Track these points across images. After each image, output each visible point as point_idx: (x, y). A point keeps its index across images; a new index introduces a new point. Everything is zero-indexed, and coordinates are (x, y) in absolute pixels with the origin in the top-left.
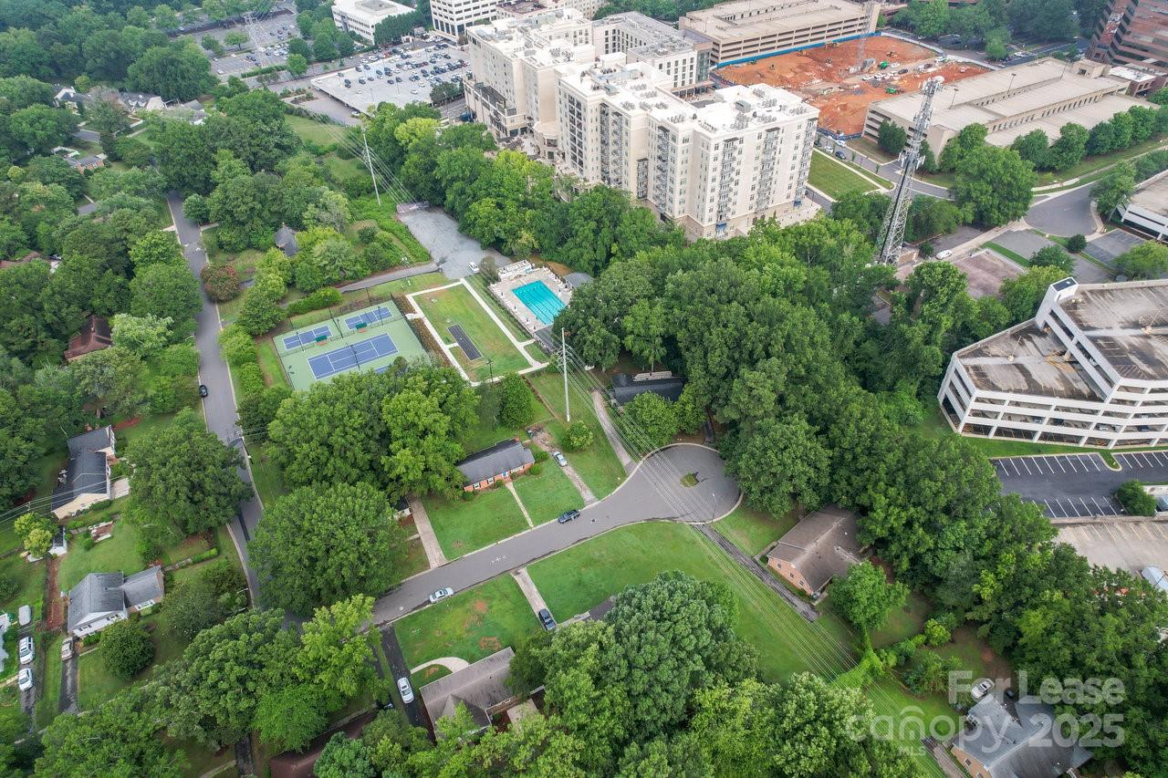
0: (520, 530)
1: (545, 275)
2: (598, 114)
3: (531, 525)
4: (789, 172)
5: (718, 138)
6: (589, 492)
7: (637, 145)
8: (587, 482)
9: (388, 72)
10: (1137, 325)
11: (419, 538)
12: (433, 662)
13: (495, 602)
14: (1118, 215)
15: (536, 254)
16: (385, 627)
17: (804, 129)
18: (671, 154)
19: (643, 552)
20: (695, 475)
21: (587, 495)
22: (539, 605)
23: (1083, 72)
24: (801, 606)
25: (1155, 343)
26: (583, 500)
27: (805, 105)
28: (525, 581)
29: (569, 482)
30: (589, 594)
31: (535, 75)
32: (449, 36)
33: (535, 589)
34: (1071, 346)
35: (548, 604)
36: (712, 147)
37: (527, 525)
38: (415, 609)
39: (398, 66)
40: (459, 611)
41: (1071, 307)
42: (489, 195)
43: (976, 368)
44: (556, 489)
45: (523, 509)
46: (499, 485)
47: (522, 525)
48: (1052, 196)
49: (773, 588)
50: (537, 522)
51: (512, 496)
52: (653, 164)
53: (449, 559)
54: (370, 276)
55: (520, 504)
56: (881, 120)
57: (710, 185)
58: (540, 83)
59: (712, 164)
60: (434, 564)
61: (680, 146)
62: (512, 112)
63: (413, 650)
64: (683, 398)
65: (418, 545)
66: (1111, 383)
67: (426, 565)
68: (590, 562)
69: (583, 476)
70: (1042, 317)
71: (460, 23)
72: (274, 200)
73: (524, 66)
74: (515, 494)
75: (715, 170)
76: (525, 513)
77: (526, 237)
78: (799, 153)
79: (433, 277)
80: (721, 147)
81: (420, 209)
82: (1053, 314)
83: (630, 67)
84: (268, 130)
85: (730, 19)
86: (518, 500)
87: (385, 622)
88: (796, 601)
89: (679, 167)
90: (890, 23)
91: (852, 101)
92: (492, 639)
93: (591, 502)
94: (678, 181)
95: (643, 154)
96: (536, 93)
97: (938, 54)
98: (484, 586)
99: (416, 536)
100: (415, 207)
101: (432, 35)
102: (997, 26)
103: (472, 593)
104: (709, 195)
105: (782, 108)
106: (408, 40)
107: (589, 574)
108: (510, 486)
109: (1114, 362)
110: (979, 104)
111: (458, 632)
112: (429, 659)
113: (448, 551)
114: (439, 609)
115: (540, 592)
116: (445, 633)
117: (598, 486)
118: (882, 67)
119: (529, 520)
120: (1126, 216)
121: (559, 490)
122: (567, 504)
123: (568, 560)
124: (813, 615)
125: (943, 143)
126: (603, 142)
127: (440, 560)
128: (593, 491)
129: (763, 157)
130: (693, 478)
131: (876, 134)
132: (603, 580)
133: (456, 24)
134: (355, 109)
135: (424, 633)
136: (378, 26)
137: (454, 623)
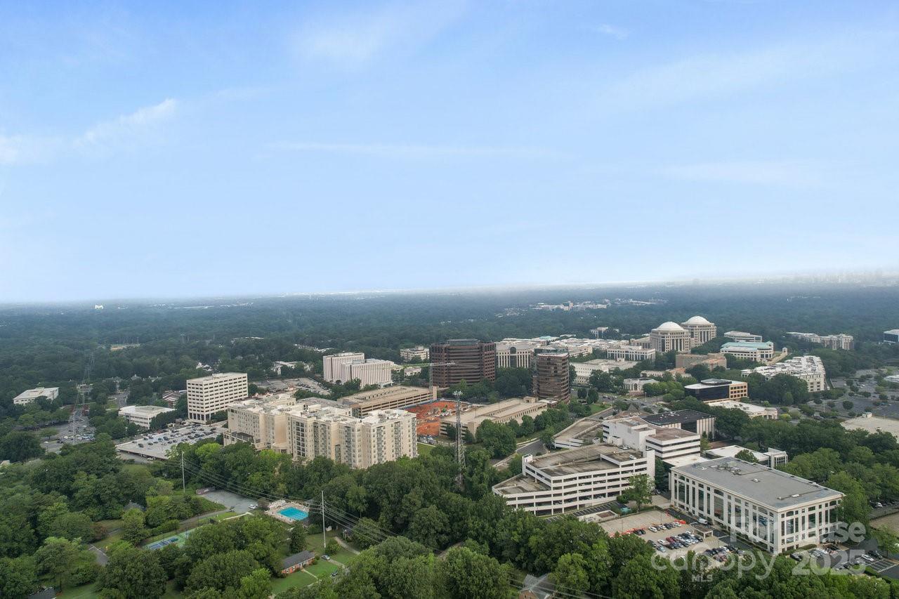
1: (294, 505)
2: (312, 428)
3: (319, 579)
4: (408, 443)
5: (374, 427)
6: (343, 565)
7: (334, 440)
9: (166, 439)
10: (556, 464)
14: (554, 446)
15: (287, 496)
17: (411, 422)
18: (352, 438)
23: (528, 401)
25: (562, 468)
26: (342, 568)
27: (409, 413)
29: (333, 564)
31: (273, 419)
32: (200, 421)
34: (535, 475)
36: (372, 431)
37: (317, 580)
39: (171, 436)
41: (532, 464)
42: (258, 471)
43: (502, 490)
45: (313, 575)
46: (298, 570)
47: (315, 580)
48: (527, 445)
51: (306, 573)
52: (343, 446)
54: (193, 517)
55: (311, 574)
56: (446, 425)
57: (373, 449)
58: (276, 423)
59: (373, 439)
61: (357, 433)
62: (258, 441)
64: (381, 518)
66: (549, 481)
70: (525, 471)
71: (207, 413)
72: (127, 487)
73: (265, 417)
75: (374, 441)
76: (315, 576)
77: (282, 487)
78: (411, 433)
79: (229, 514)
80: (376, 431)
81: (211, 491)
82: (527, 468)
83: (324, 409)
84: (110, 460)
85: (364, 399)
86: (309, 573)
89: (357, 443)
90: (443, 396)
91: (432, 424)
93: (346, 568)
94: (357, 451)
95: (337, 443)
96: (273, 429)
97: (468, 405)
100: (207, 490)
101: (187, 422)
102: (491, 391)
104: (373, 454)
105: (399, 415)
106: (172, 426)
108: (303, 570)
109: (549, 474)
110: (490, 415)
118: (443, 411)
119: (317, 578)
120: (556, 445)
125: (475, 429)
126: (315, 442)
129: (395, 435)
131: (446, 433)
133: (205, 414)
134: (148, 457)
136: (153, 418)
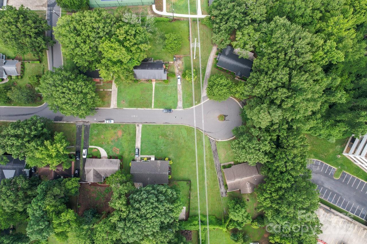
0: (147, 107)
3: (153, 107)
6: (181, 103)
8: (183, 97)
11: (111, 92)
12: (97, 147)
13: (125, 134)
16: (87, 124)
19: (185, 141)
20: (225, 116)
21: (180, 104)
22: (138, 145)
24: (223, 190)
26: (177, 105)
28: (139, 131)
29: (177, 93)
30: (156, 149)
33: (140, 136)
35: (141, 146)
37: (151, 106)
38: (99, 122)
40: (113, 131)
44: (170, 95)
45: (153, 98)
46: (150, 81)
47: (149, 105)
49: (219, 179)
50: (155, 107)
51: (152, 90)
53: (118, 107)
55: (153, 95)
60: (112, 106)
63: (93, 139)
65: (109, 94)
67: (109, 105)
68: (165, 136)
69: (184, 93)
74: (154, 89)
76: (153, 100)
86: (153, 92)
87: (88, 122)
88: (223, 187)
92: (118, 149)
93: (180, 108)
98: (125, 125)
99: (110, 90)
103: (120, 125)
107: (161, 141)
108: (154, 83)
111: (108, 140)
112: (96, 145)
113: (118, 104)
114: (106, 126)
115: (141, 138)
116: (104, 138)
117: (186, 102)
119: (153, 104)
121: (171, 96)
122: (170, 104)
123: (158, 129)
124: (224, 195)
127: (115, 106)
128: (183, 103)
130: (224, 117)
132: (164, 146)
135: (98, 134)
137: (109, 135)
